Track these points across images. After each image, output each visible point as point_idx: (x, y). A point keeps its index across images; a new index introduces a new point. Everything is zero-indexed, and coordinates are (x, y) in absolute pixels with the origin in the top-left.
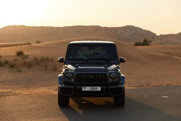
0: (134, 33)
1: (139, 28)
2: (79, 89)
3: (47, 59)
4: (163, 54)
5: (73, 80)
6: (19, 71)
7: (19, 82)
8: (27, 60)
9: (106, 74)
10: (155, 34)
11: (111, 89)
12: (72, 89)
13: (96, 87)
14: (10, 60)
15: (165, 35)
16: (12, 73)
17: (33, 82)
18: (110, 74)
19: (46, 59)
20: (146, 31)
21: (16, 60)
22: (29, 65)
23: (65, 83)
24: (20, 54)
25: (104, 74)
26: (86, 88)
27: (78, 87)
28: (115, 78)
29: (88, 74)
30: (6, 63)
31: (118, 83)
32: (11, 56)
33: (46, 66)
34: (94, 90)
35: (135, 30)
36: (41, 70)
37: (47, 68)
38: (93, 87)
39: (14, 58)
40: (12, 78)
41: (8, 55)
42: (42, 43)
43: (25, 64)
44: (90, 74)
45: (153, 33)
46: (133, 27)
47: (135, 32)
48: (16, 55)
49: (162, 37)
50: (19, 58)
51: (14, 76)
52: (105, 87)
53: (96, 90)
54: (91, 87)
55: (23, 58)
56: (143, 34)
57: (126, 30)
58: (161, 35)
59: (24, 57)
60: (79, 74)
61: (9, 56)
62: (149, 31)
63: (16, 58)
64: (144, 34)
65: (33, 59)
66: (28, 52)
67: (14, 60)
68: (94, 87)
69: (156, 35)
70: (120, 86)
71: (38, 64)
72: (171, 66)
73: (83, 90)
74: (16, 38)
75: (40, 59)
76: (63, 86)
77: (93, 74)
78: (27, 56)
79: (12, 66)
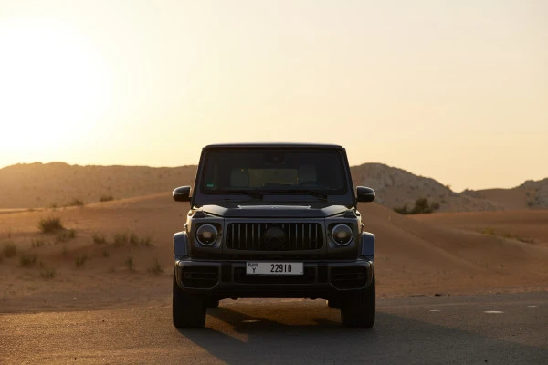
0: (387, 186)
1: (400, 170)
2: (236, 268)
3: (133, 241)
4: (477, 234)
5: (219, 244)
6: (49, 276)
7: (47, 304)
8: (71, 245)
9: (319, 226)
10: (447, 188)
11: (334, 269)
12: (215, 269)
13: (287, 264)
14: (22, 244)
15: (479, 192)
16: (27, 280)
17: (90, 305)
18: (332, 225)
19: (129, 240)
20: (420, 178)
21: (39, 244)
22: (79, 260)
23: (196, 254)
24: (51, 227)
25: (313, 225)
26: (257, 265)
27: (234, 265)
28: (346, 240)
29: (263, 224)
30: (10, 252)
31: (353, 254)
32: (24, 234)
33: (130, 262)
34: (283, 273)
35: (391, 177)
36: (113, 271)
37: (133, 268)
38: (279, 264)
39: (35, 239)
40: (26, 294)
41: (15, 230)
42: (118, 199)
43: (65, 256)
44: (271, 225)
45: (441, 185)
46: (385, 167)
47: (390, 182)
48: (40, 230)
49: (470, 198)
50: (50, 239)
51: (33, 290)
52: (316, 265)
53: (287, 273)
54: (275, 264)
55: (59, 240)
56: (412, 188)
57: (363, 178)
58: (467, 192)
59: (65, 236)
60: (236, 225)
61: (18, 235)
62: (431, 180)
63: (39, 238)
64: (417, 187)
65: (92, 240)
66: (77, 223)
67: (33, 244)
68: (284, 264)
69: (451, 191)
70: (359, 262)
71: (106, 255)
72: (502, 266)
73: (249, 271)
74: (38, 199)
75: (110, 240)
76: (189, 262)
77: (279, 225)
78: (72, 234)
79: (28, 262)
